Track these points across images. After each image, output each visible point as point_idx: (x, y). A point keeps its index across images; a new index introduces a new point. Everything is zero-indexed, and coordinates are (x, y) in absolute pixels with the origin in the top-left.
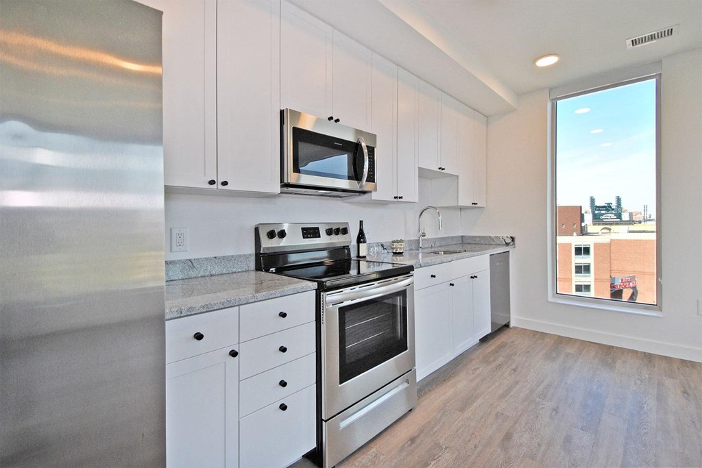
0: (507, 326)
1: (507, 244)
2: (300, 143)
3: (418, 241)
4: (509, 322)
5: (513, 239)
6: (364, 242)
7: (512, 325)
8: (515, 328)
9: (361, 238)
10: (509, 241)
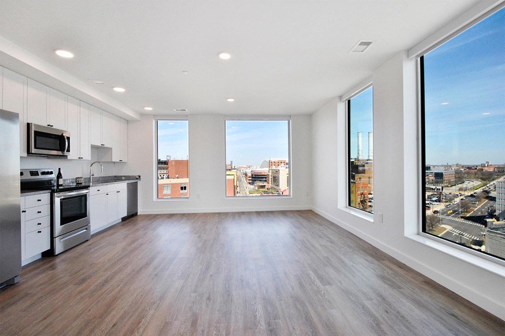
0: (136, 214)
1: (137, 179)
2: (37, 137)
3: (90, 178)
4: (137, 213)
5: (139, 176)
6: (61, 178)
7: (139, 214)
8: (140, 215)
9: (59, 176)
10: (138, 177)
